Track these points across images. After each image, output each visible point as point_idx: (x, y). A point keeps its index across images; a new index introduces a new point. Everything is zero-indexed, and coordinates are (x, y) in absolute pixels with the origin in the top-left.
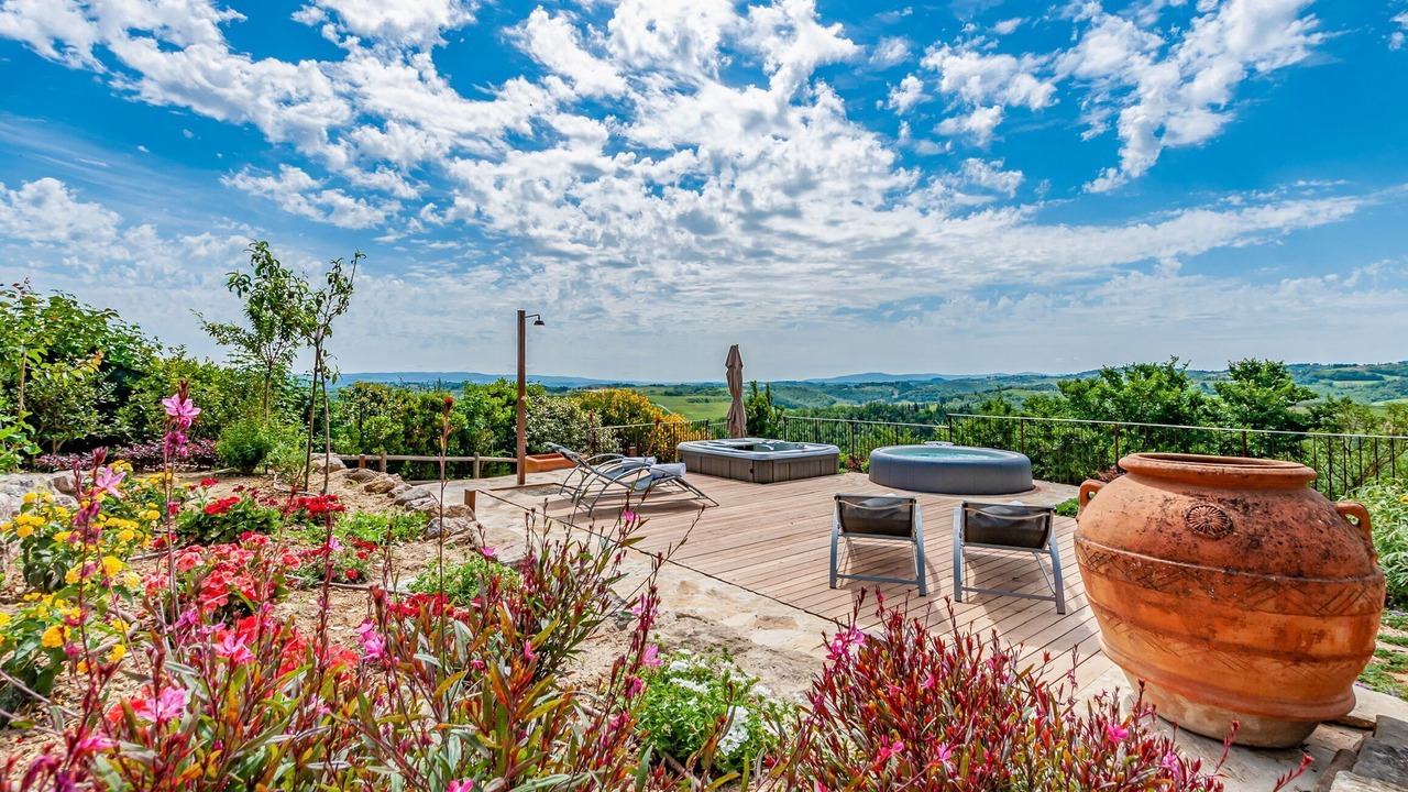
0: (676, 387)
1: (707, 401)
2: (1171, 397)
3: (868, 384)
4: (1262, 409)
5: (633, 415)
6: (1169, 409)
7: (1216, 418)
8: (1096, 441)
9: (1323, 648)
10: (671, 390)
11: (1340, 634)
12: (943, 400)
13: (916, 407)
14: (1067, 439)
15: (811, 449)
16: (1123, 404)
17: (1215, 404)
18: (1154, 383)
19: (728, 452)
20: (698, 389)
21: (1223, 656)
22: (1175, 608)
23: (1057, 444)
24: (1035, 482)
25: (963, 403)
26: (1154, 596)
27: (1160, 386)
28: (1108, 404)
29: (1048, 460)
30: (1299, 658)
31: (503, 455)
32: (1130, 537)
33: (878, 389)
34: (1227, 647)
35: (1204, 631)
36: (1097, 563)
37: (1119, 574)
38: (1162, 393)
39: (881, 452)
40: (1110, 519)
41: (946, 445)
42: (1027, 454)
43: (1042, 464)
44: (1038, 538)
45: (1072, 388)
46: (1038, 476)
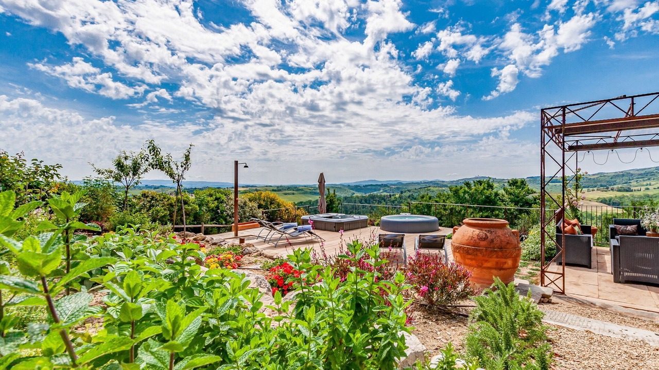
0: (278, 187)
1: (293, 194)
2: (488, 193)
3: (369, 185)
4: (518, 197)
5: (271, 203)
6: (487, 197)
7: (503, 201)
8: (461, 210)
9: (506, 266)
10: (276, 188)
11: (510, 262)
12: (402, 192)
13: (390, 196)
14: (452, 209)
15: (357, 217)
16: (471, 195)
17: (503, 196)
18: (482, 187)
19: (325, 220)
20: (289, 188)
21: (485, 270)
22: (474, 259)
23: (448, 212)
24: (440, 228)
25: (410, 193)
26: (469, 256)
27: (484, 188)
28: (466, 196)
29: (444, 218)
30: (501, 269)
31: (214, 223)
32: (464, 241)
33: (374, 187)
34: (485, 268)
35: (480, 264)
36: (456, 249)
37: (461, 252)
38: (485, 191)
39: (384, 218)
40: (460, 237)
41: (408, 214)
42: (436, 216)
43: (442, 220)
44: (441, 245)
45: (454, 189)
46: (440, 225)
